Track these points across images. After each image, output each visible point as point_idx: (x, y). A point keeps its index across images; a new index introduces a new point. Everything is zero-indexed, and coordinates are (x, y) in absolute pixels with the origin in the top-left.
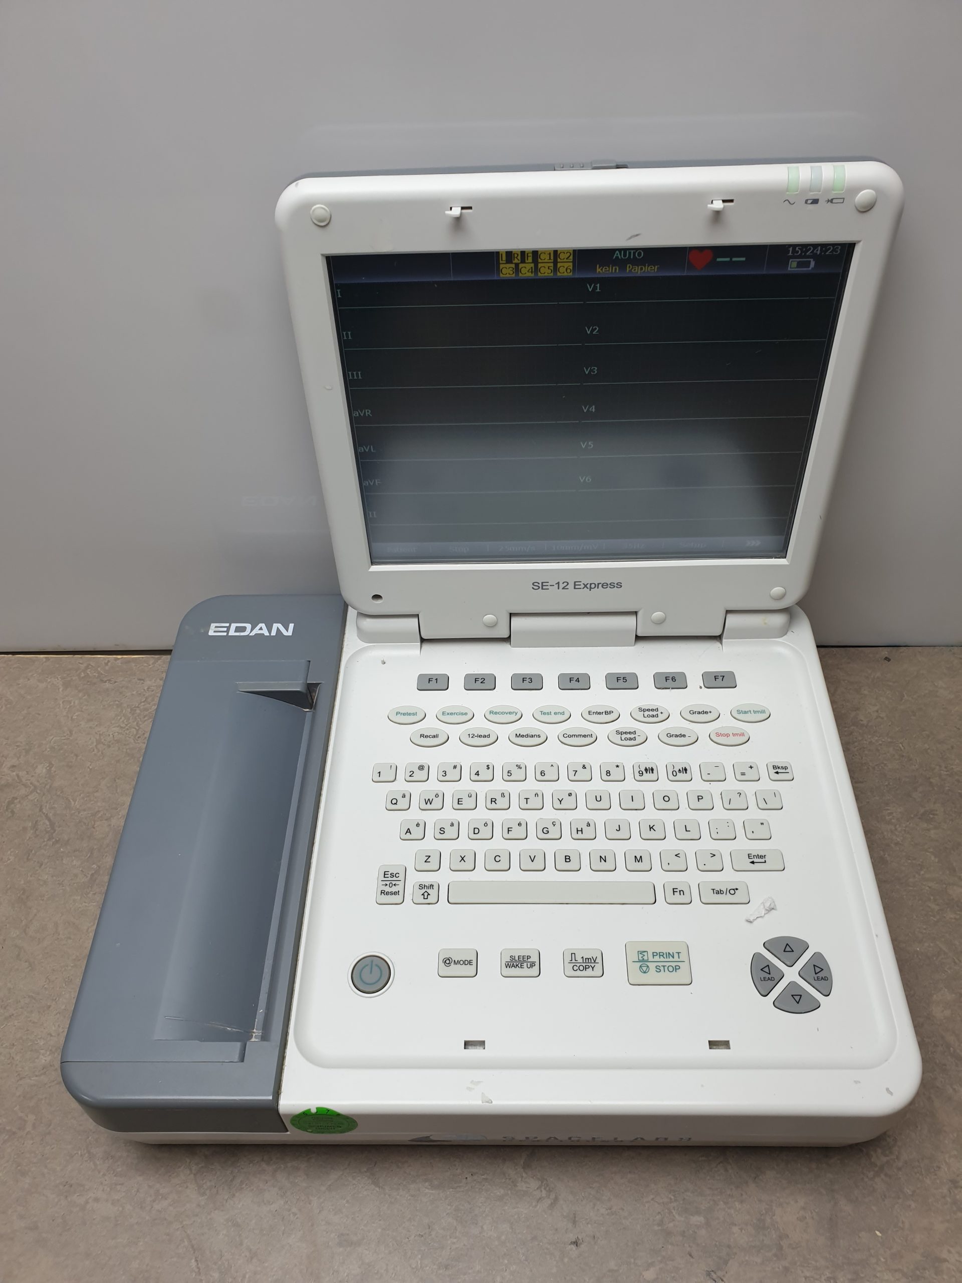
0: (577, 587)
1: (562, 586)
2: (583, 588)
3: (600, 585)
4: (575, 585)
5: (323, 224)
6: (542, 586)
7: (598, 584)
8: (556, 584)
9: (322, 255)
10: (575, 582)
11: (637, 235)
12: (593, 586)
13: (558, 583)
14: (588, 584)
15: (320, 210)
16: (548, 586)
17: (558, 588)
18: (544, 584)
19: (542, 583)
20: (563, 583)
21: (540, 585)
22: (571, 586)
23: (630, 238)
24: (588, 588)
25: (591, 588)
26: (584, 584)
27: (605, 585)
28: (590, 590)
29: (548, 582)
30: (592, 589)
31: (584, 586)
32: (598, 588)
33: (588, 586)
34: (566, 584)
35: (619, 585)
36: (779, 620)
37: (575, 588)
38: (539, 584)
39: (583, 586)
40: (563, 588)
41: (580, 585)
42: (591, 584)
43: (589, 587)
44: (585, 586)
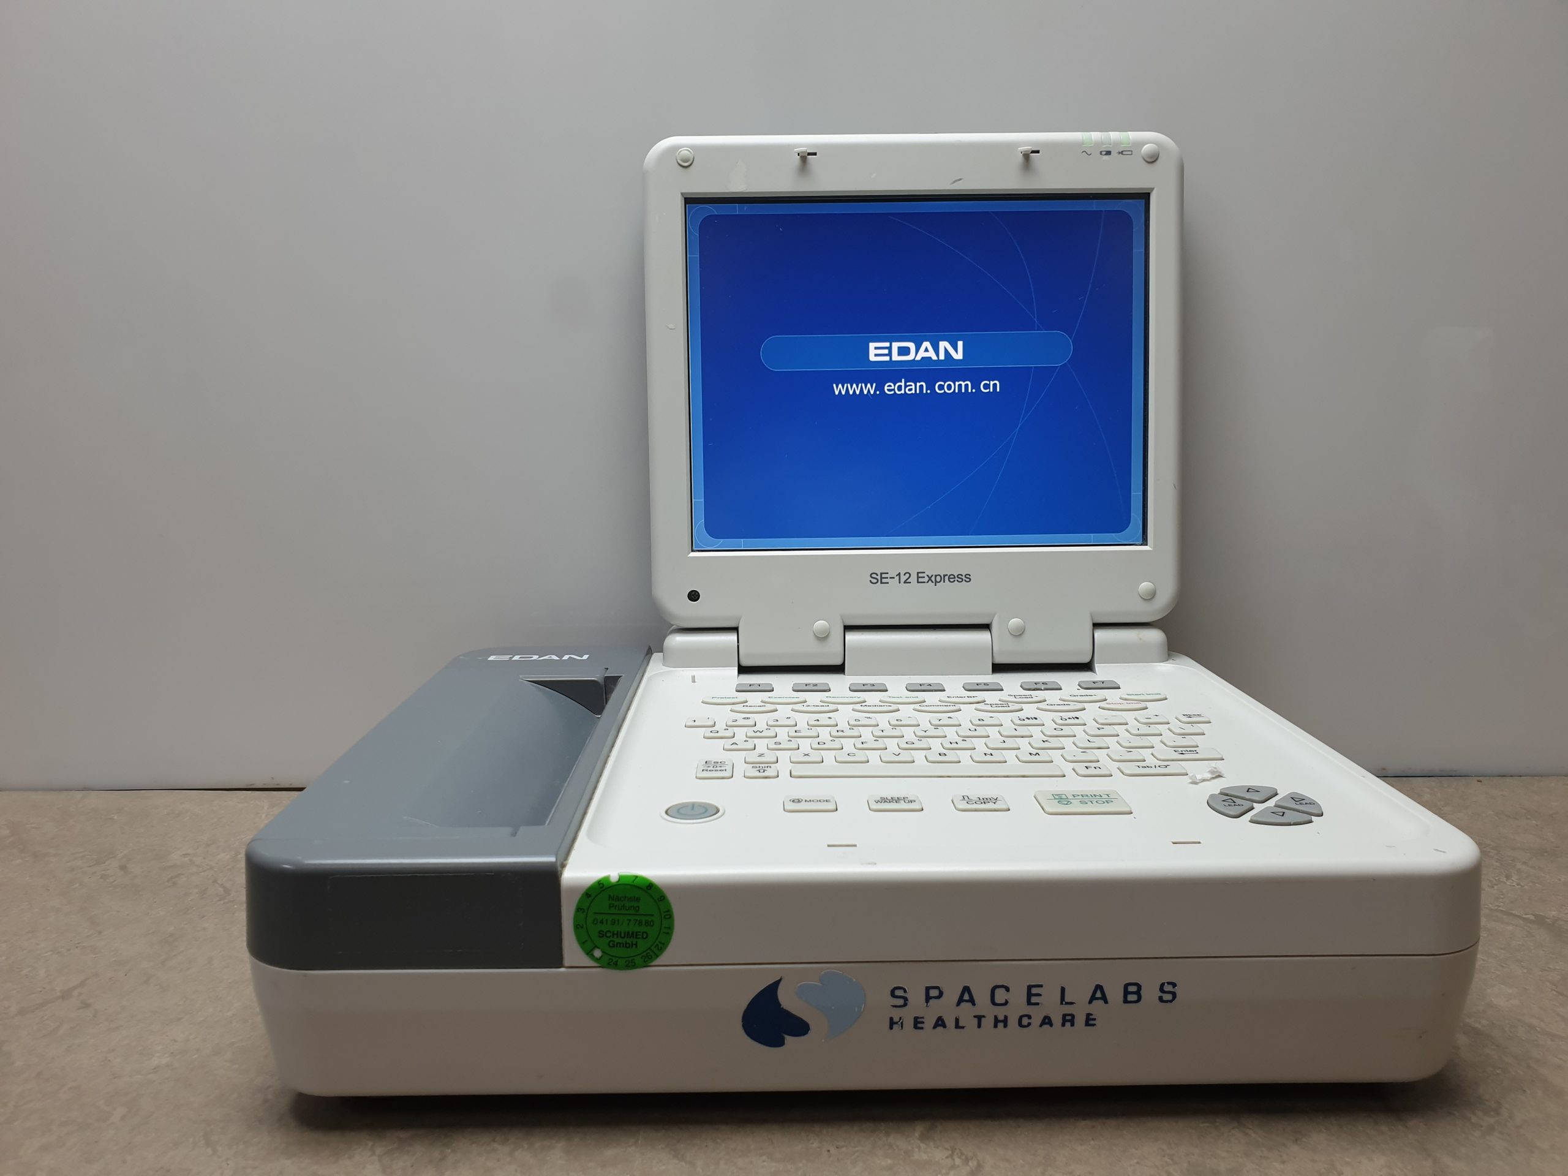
0: (920, 580)
1: (904, 578)
2: (928, 582)
3: (947, 578)
4: (918, 577)
5: (686, 165)
6: (881, 578)
7: (945, 576)
8: (897, 576)
9: (682, 194)
10: (918, 573)
11: (960, 179)
12: (938, 579)
13: (899, 575)
14: (932, 575)
15: (684, 152)
16: (887, 578)
17: (900, 583)
18: (884, 576)
19: (881, 574)
20: (905, 575)
21: (879, 577)
22: (914, 578)
23: (954, 182)
24: (932, 582)
25: (936, 582)
26: (928, 576)
27: (952, 578)
28: (936, 585)
29: (887, 573)
30: (937, 584)
31: (928, 579)
32: (944, 582)
33: (933, 579)
34: (908, 575)
35: (968, 578)
36: (1155, 636)
37: (918, 582)
38: (877, 575)
39: (926, 579)
40: (905, 582)
41: (924, 577)
42: (936, 576)
43: (935, 579)
44: (930, 579)
